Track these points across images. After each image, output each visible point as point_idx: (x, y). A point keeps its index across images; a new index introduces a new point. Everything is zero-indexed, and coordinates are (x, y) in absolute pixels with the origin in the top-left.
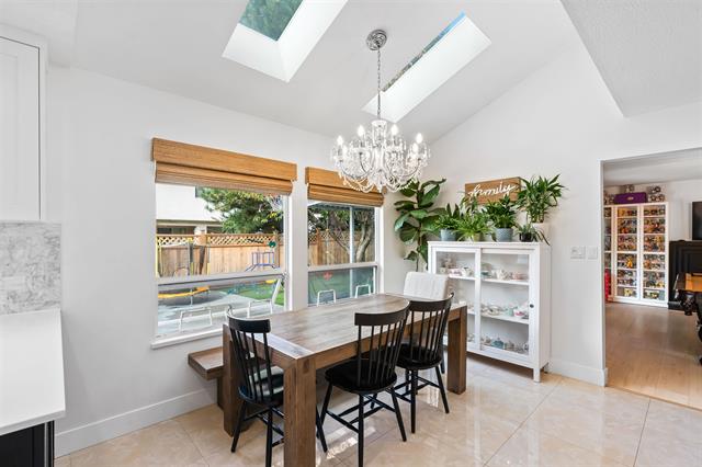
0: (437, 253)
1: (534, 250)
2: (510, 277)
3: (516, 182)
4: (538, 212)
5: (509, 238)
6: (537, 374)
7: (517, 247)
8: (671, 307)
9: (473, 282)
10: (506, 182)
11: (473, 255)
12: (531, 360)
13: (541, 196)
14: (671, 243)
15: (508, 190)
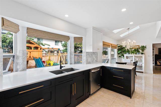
0: (126, 56)
1: (143, 56)
2: (139, 59)
3: (139, 46)
4: (143, 50)
5: (139, 54)
6: (144, 73)
7: (140, 55)
8: (155, 65)
9: (133, 60)
10: (137, 46)
11: (133, 56)
12: (143, 71)
13: (143, 48)
14: (155, 55)
15: (137, 47)
